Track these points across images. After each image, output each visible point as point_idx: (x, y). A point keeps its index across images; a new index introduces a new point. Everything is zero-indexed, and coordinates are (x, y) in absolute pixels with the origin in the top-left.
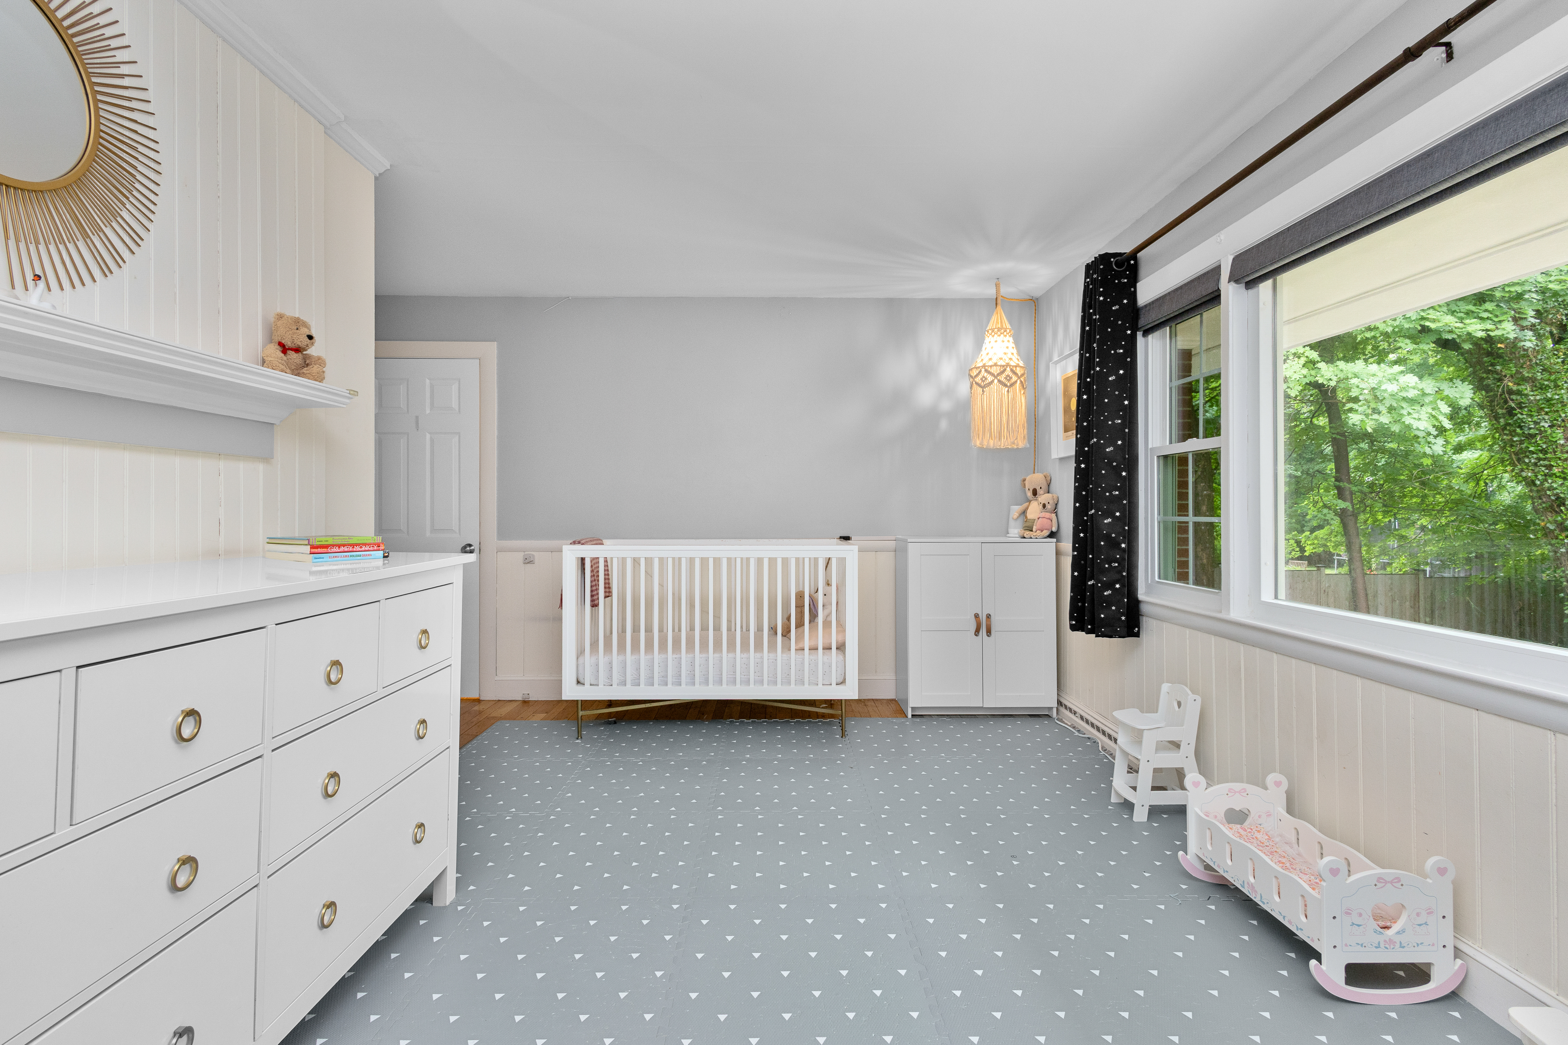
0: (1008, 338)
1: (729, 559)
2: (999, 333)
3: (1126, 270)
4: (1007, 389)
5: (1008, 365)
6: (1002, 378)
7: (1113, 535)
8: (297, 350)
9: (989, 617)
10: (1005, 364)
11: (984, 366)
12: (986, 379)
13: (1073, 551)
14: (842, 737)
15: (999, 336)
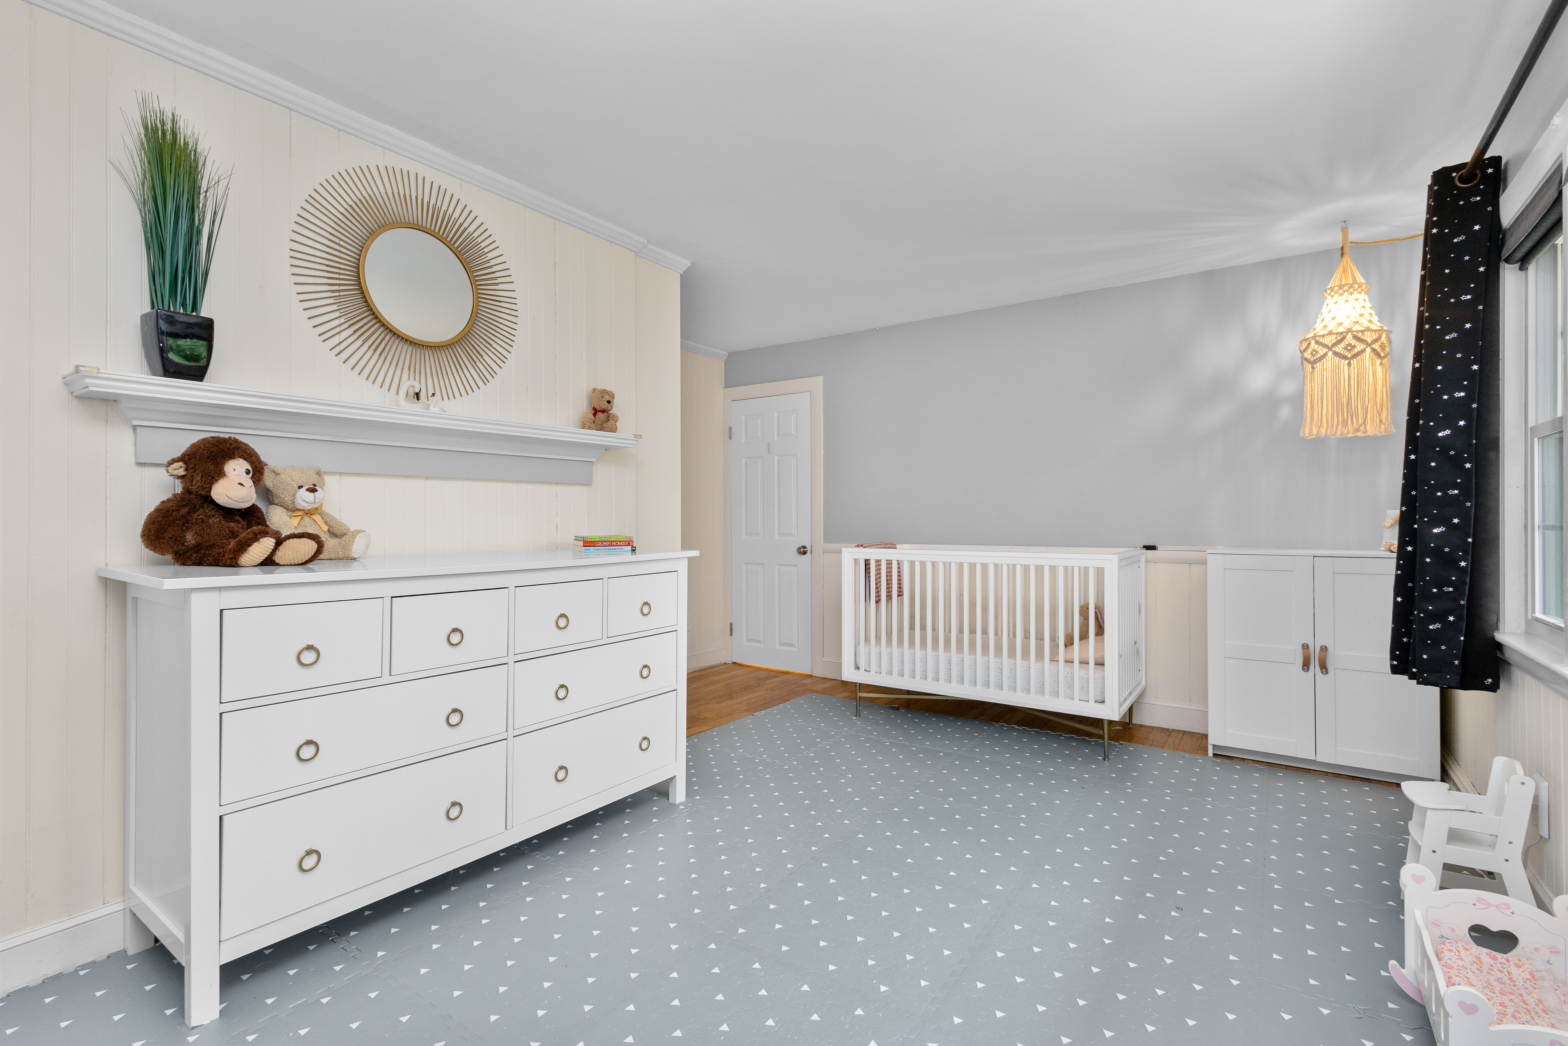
0: (1363, 296)
1: (996, 565)
2: (1341, 292)
3: (1479, 184)
4: (1347, 362)
5: (1349, 330)
6: (1339, 349)
7: (1447, 550)
8: (603, 411)
9: (1324, 649)
10: (1345, 330)
11: (1314, 337)
12: (1317, 352)
13: (1397, 569)
14: (1104, 760)
15: (1341, 295)
